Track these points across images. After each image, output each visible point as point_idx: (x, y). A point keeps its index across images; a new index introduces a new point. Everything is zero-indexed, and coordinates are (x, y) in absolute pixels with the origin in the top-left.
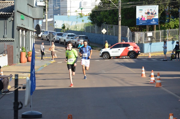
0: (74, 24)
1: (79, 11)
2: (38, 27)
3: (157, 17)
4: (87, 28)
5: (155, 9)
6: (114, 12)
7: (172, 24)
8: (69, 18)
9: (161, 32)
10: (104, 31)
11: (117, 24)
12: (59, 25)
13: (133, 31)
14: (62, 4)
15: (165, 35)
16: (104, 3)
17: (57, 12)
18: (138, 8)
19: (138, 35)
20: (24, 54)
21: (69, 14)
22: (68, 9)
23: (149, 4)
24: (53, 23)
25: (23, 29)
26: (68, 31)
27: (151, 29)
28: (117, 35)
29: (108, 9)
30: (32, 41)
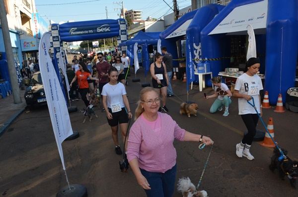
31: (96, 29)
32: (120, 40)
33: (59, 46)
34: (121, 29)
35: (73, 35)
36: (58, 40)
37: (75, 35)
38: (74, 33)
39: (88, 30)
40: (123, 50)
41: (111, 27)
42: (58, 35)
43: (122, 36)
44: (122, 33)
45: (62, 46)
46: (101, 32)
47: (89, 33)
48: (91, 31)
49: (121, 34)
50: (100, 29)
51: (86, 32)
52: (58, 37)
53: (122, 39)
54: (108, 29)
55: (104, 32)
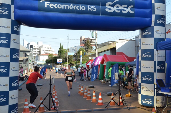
0: (42, 63)
1: (43, 60)
2: (33, 64)
3: (62, 61)
4: (45, 64)
5: (61, 60)
6: (52, 60)
7: (65, 63)
8: (40, 62)
9: (63, 65)
10: (49, 65)
11: (52, 63)
12: (38, 63)
13: (56, 65)
14: (38, 58)
15: (63, 66)
16: (49, 58)
17: (37, 60)
18: (57, 59)
19: (57, 66)
20: (30, 70)
21: (40, 60)
22: (40, 59)
23: (60, 58)
24: (36, 62)
25: (31, 64)
26: (40, 64)
27: (60, 64)
28: (52, 66)
29: (50, 59)
30: (32, 67)
31: (104, 5)
32: (152, 36)
33: (8, 31)
34: (157, 12)
35: (49, 10)
36: (9, 17)
37: (54, 10)
38: (52, 5)
39: (85, 3)
40: (156, 59)
41: (136, 6)
42: (9, 2)
43: (156, 28)
44: (159, 21)
45: (17, 33)
46: (114, 13)
47: (86, 12)
48: (92, 8)
49: (156, 24)
50: (113, 6)
51: (82, 8)
52: (8, 7)
53: (156, 36)
54: (128, 10)
55: (121, 14)
